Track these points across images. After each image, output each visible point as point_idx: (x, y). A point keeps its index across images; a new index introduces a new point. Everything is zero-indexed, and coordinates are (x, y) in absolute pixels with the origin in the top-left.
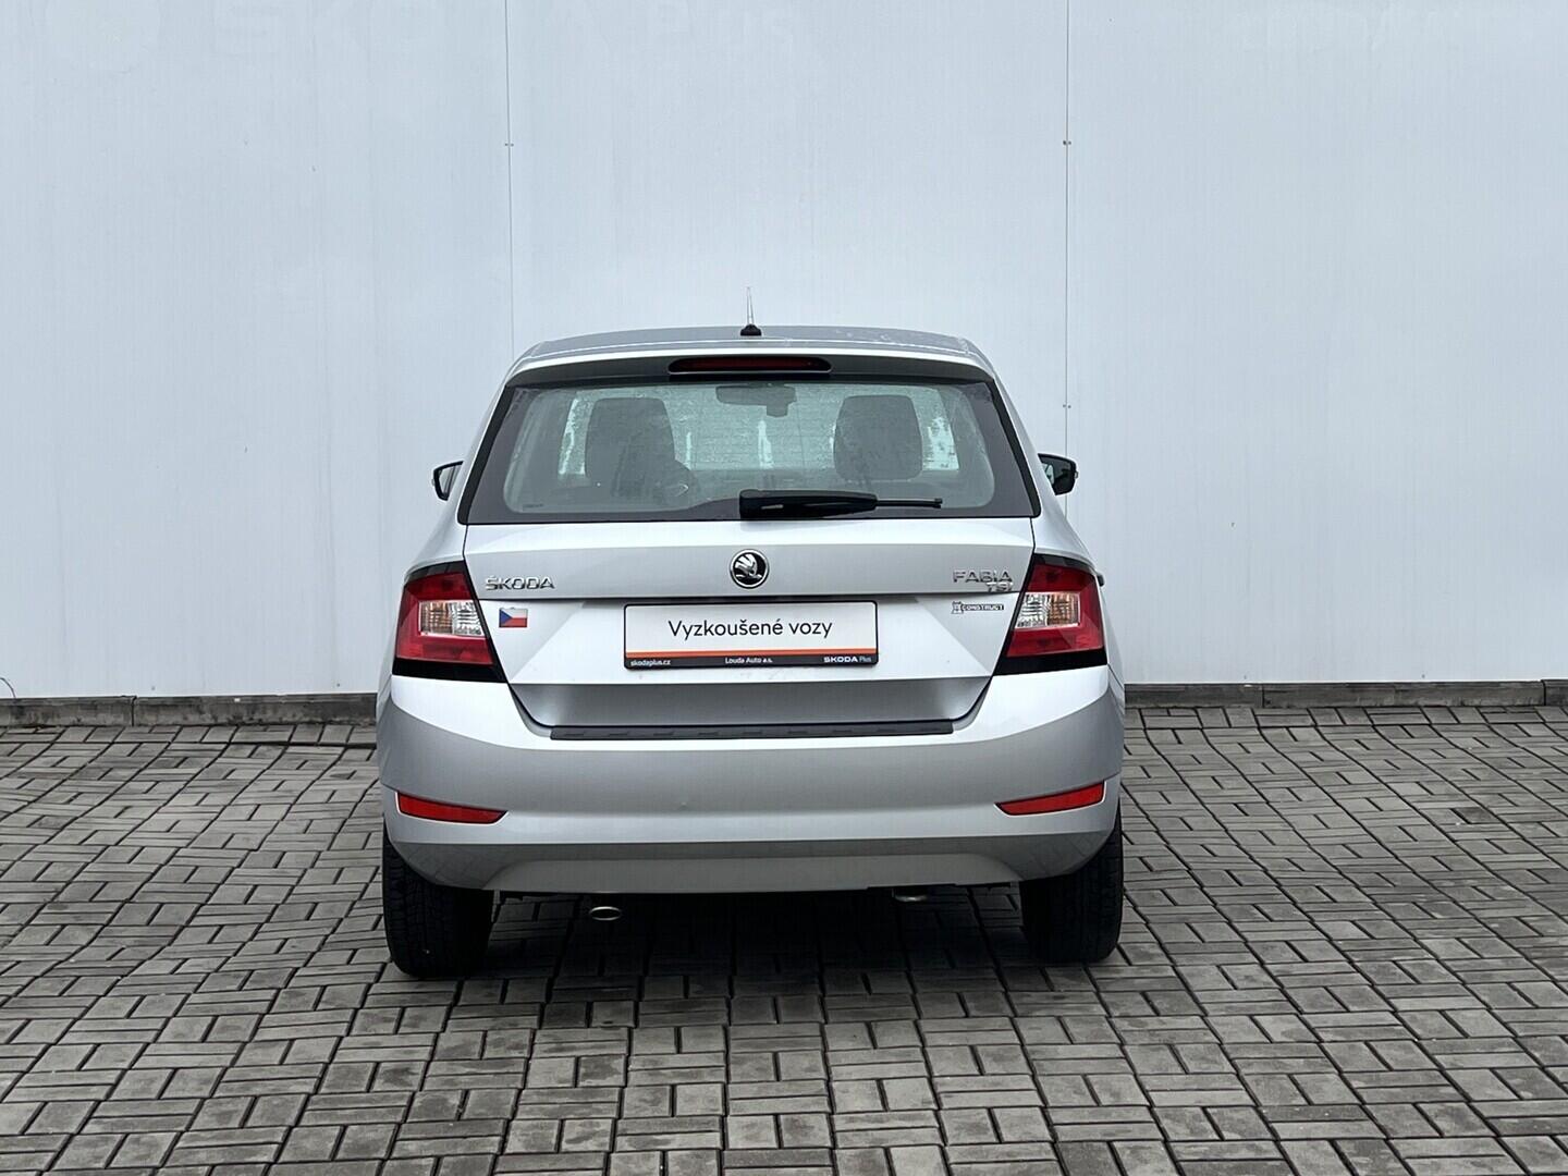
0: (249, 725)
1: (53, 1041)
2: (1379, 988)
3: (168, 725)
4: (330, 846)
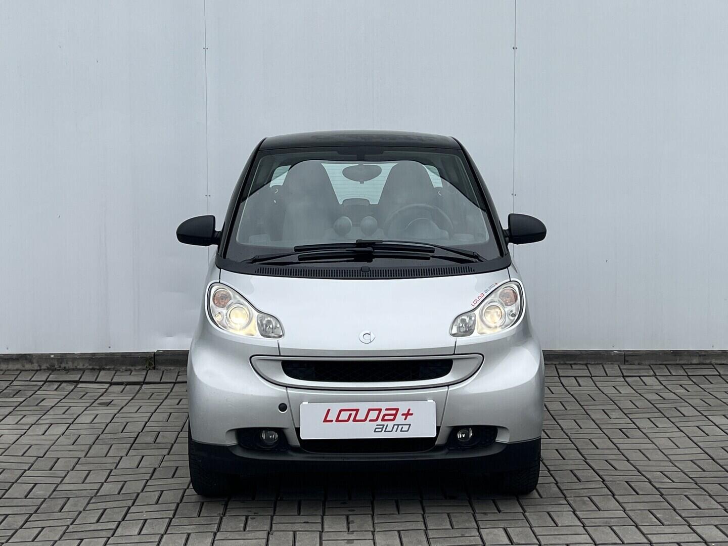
0: (59, 370)
3: (14, 370)
4: (87, 454)
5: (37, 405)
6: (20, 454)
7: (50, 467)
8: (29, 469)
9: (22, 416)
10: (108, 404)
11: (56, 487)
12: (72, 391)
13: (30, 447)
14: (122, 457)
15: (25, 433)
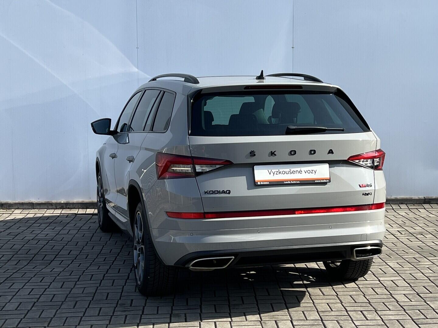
0: (66, 209)
1: (21, 288)
3: (43, 209)
4: (91, 240)
5: (60, 223)
6: (60, 240)
7: (75, 244)
8: (66, 245)
9: (54, 227)
10: (94, 223)
11: (81, 251)
12: (75, 217)
13: (63, 238)
14: (107, 242)
15: (59, 233)
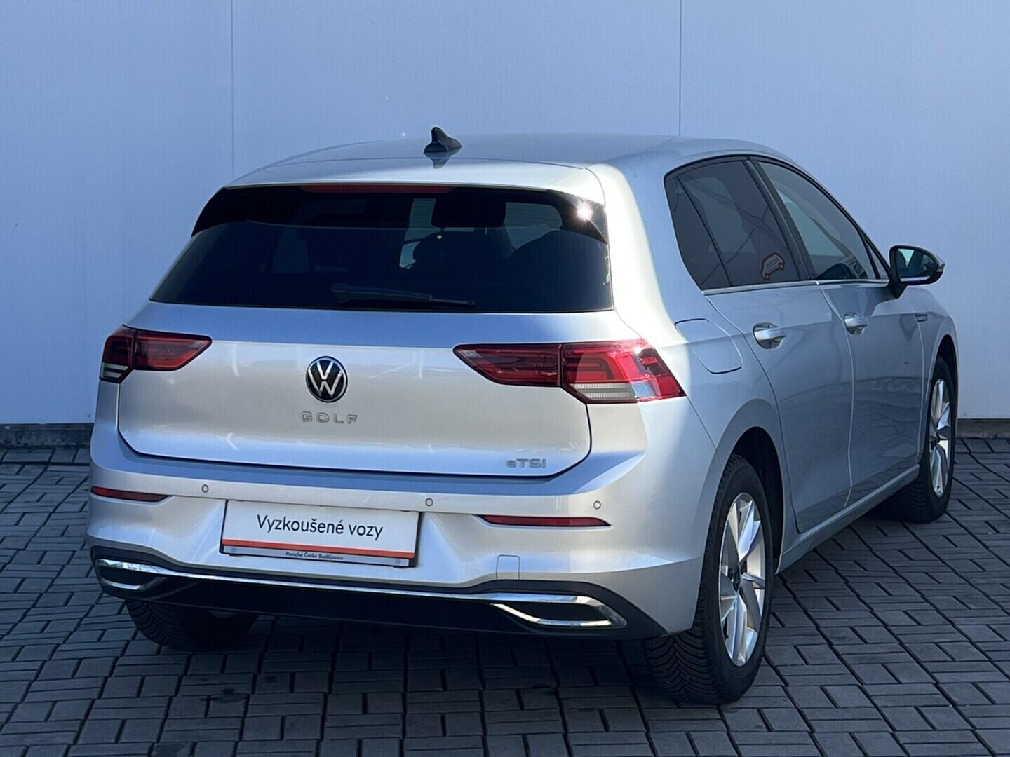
2: (924, 664)
